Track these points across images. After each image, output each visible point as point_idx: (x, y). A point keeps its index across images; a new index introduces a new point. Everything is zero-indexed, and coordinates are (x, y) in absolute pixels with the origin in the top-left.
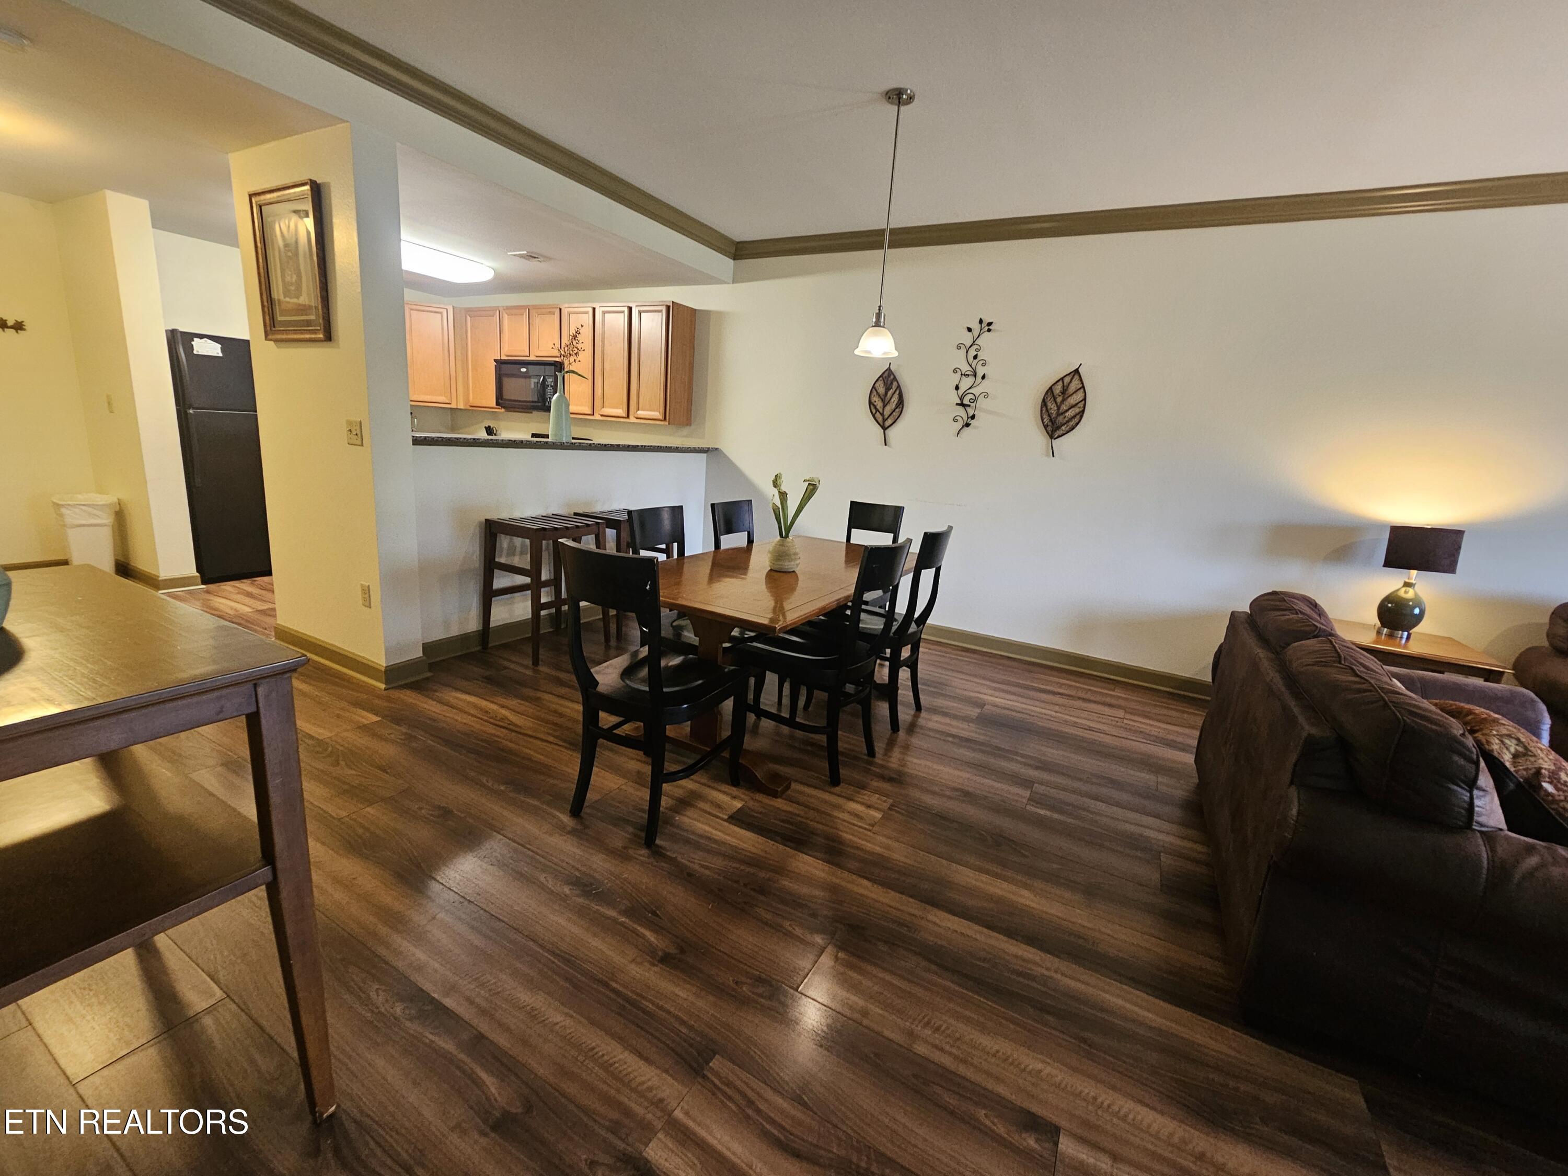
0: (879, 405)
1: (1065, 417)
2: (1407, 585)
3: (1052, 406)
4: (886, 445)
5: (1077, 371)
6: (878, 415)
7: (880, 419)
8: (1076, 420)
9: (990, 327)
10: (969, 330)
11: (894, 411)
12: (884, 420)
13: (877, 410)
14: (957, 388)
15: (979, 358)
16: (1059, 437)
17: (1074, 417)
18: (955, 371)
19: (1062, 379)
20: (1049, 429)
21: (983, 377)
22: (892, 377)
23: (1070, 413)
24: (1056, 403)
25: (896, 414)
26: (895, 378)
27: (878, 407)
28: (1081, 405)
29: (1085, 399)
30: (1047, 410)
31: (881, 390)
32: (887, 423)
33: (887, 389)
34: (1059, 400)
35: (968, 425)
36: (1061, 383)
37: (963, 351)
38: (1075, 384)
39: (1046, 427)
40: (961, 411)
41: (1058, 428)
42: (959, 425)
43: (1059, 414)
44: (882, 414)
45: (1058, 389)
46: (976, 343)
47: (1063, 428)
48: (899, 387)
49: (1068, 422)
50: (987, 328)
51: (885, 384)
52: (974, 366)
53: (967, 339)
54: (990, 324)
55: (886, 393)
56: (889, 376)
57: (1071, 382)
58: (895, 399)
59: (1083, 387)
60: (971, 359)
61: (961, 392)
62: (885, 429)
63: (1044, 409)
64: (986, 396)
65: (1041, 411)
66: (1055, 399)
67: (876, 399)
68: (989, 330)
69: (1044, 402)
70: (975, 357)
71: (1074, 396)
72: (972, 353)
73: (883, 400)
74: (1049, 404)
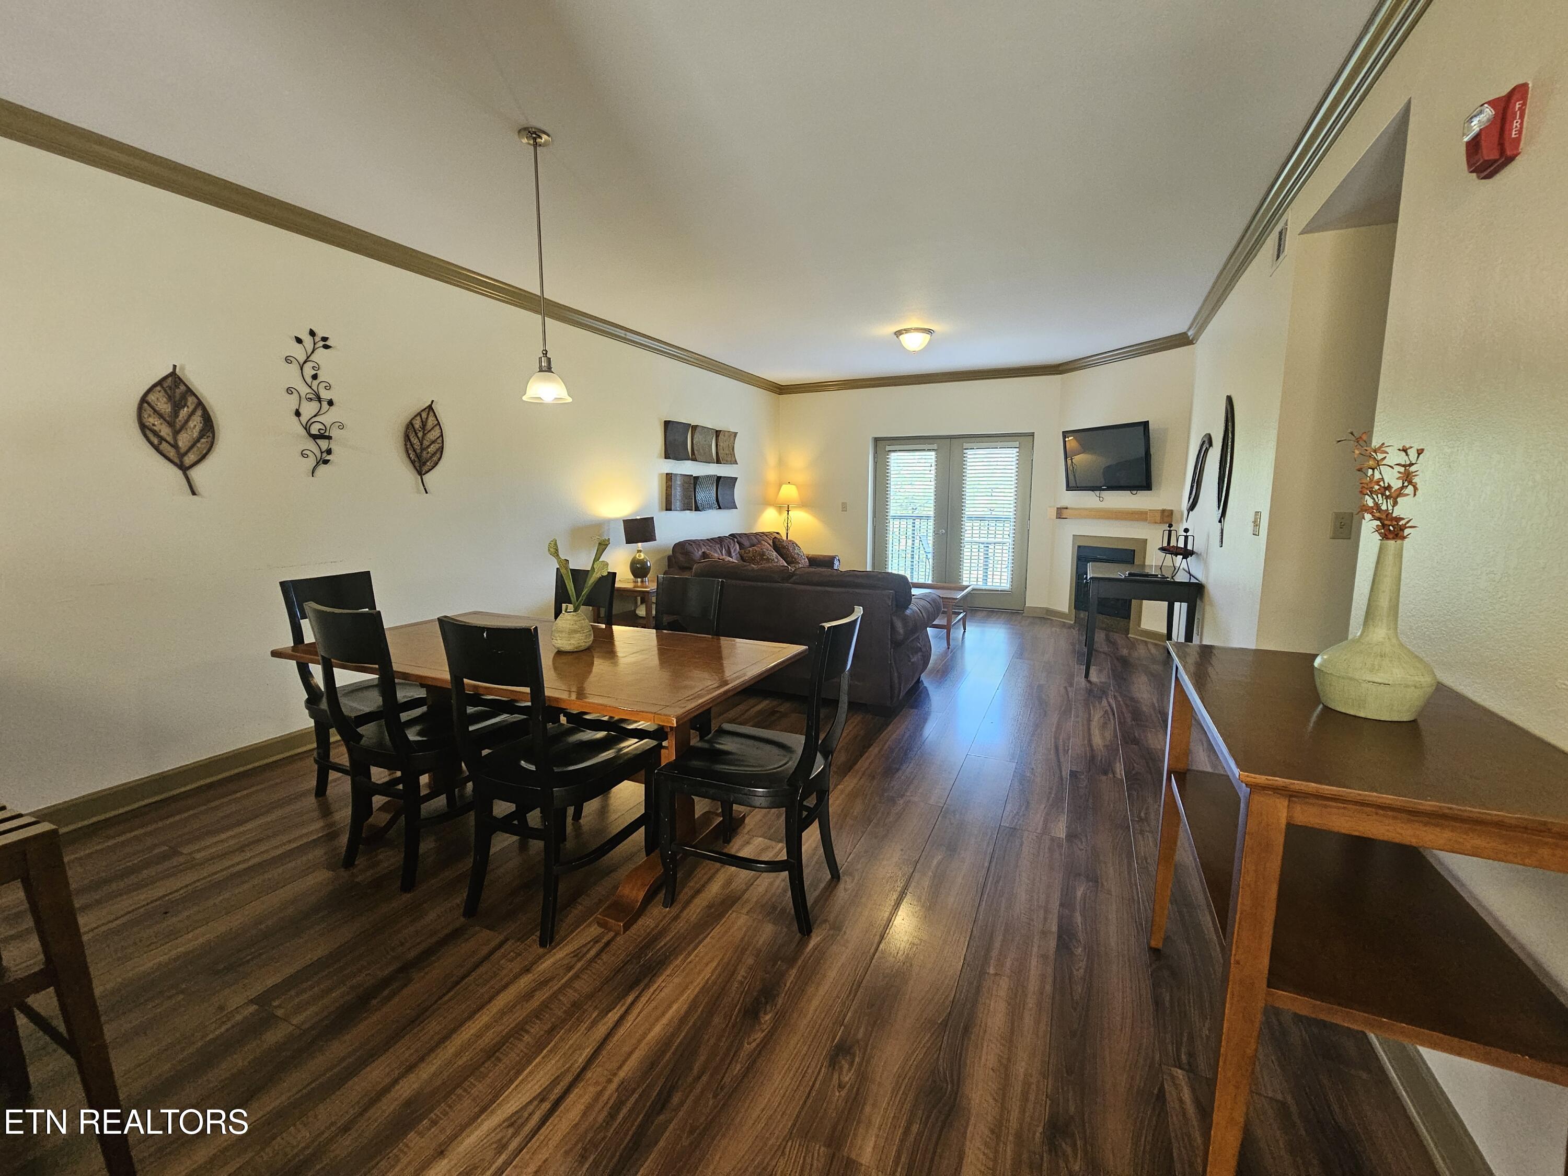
0: (165, 431)
1: (428, 453)
2: (639, 551)
3: (415, 441)
4: (194, 493)
5: (430, 408)
6: (164, 446)
7: (172, 453)
8: (438, 455)
9: (327, 343)
10: (299, 341)
11: (198, 441)
12: (182, 456)
13: (162, 439)
14: (298, 414)
15: (320, 379)
16: (427, 472)
17: (435, 453)
18: (289, 391)
19: (419, 414)
20: (417, 464)
21: (331, 403)
22: (182, 388)
23: (432, 449)
24: (418, 437)
25: (203, 444)
26: (190, 391)
27: (162, 434)
28: (439, 441)
29: (442, 435)
30: (412, 445)
31: (164, 406)
32: (190, 458)
33: (177, 406)
34: (420, 434)
35: (326, 462)
36: (418, 418)
37: (295, 367)
38: (431, 422)
39: (413, 462)
40: (311, 445)
41: (424, 464)
42: (311, 461)
43: (422, 449)
44: (175, 446)
45: (417, 424)
46: (312, 358)
47: (428, 464)
48: (200, 404)
49: (431, 457)
50: (322, 343)
51: (170, 398)
52: (315, 388)
53: (299, 353)
54: (325, 339)
55: (176, 414)
56: (177, 387)
57: (427, 418)
58: (196, 423)
59: (439, 424)
60: (309, 380)
61: (304, 419)
62: (184, 469)
63: (408, 443)
64: (342, 427)
65: (406, 445)
66: (416, 434)
67: (152, 421)
68: (326, 347)
69: (407, 438)
70: (315, 377)
71: (432, 432)
72: (309, 371)
73: (171, 424)
74: (412, 439)
